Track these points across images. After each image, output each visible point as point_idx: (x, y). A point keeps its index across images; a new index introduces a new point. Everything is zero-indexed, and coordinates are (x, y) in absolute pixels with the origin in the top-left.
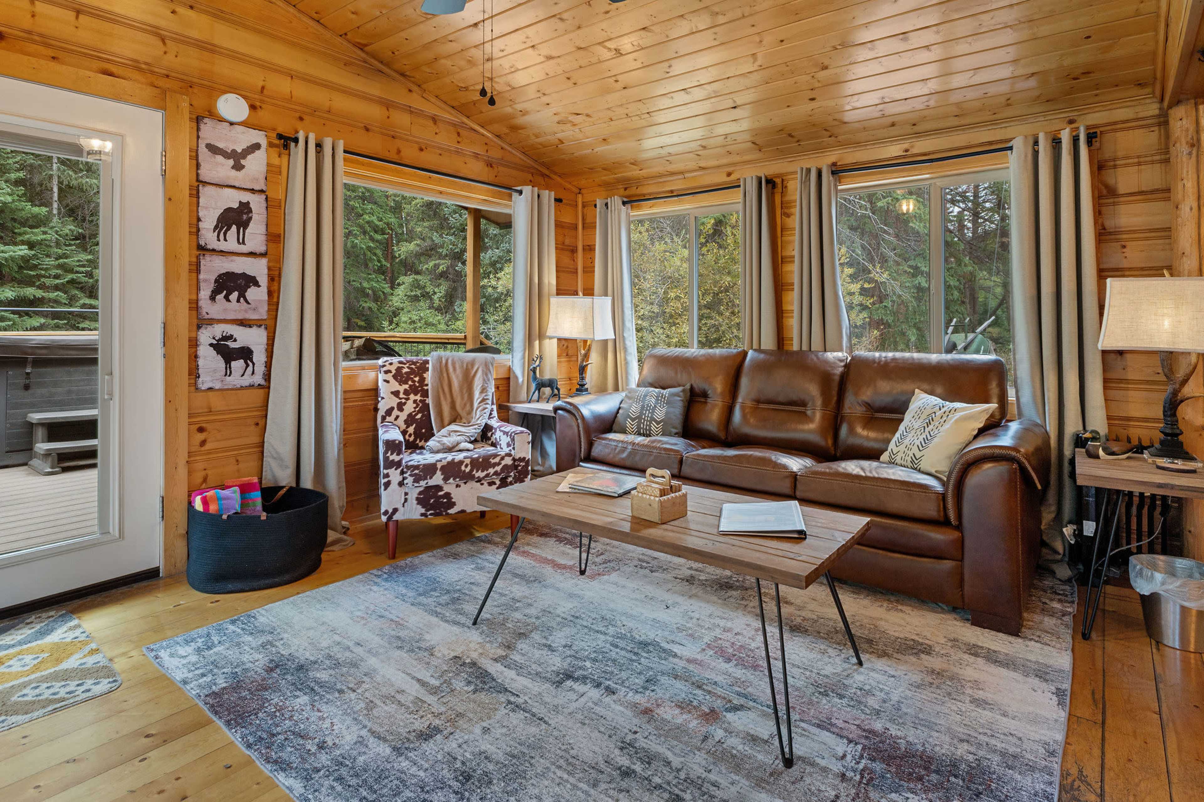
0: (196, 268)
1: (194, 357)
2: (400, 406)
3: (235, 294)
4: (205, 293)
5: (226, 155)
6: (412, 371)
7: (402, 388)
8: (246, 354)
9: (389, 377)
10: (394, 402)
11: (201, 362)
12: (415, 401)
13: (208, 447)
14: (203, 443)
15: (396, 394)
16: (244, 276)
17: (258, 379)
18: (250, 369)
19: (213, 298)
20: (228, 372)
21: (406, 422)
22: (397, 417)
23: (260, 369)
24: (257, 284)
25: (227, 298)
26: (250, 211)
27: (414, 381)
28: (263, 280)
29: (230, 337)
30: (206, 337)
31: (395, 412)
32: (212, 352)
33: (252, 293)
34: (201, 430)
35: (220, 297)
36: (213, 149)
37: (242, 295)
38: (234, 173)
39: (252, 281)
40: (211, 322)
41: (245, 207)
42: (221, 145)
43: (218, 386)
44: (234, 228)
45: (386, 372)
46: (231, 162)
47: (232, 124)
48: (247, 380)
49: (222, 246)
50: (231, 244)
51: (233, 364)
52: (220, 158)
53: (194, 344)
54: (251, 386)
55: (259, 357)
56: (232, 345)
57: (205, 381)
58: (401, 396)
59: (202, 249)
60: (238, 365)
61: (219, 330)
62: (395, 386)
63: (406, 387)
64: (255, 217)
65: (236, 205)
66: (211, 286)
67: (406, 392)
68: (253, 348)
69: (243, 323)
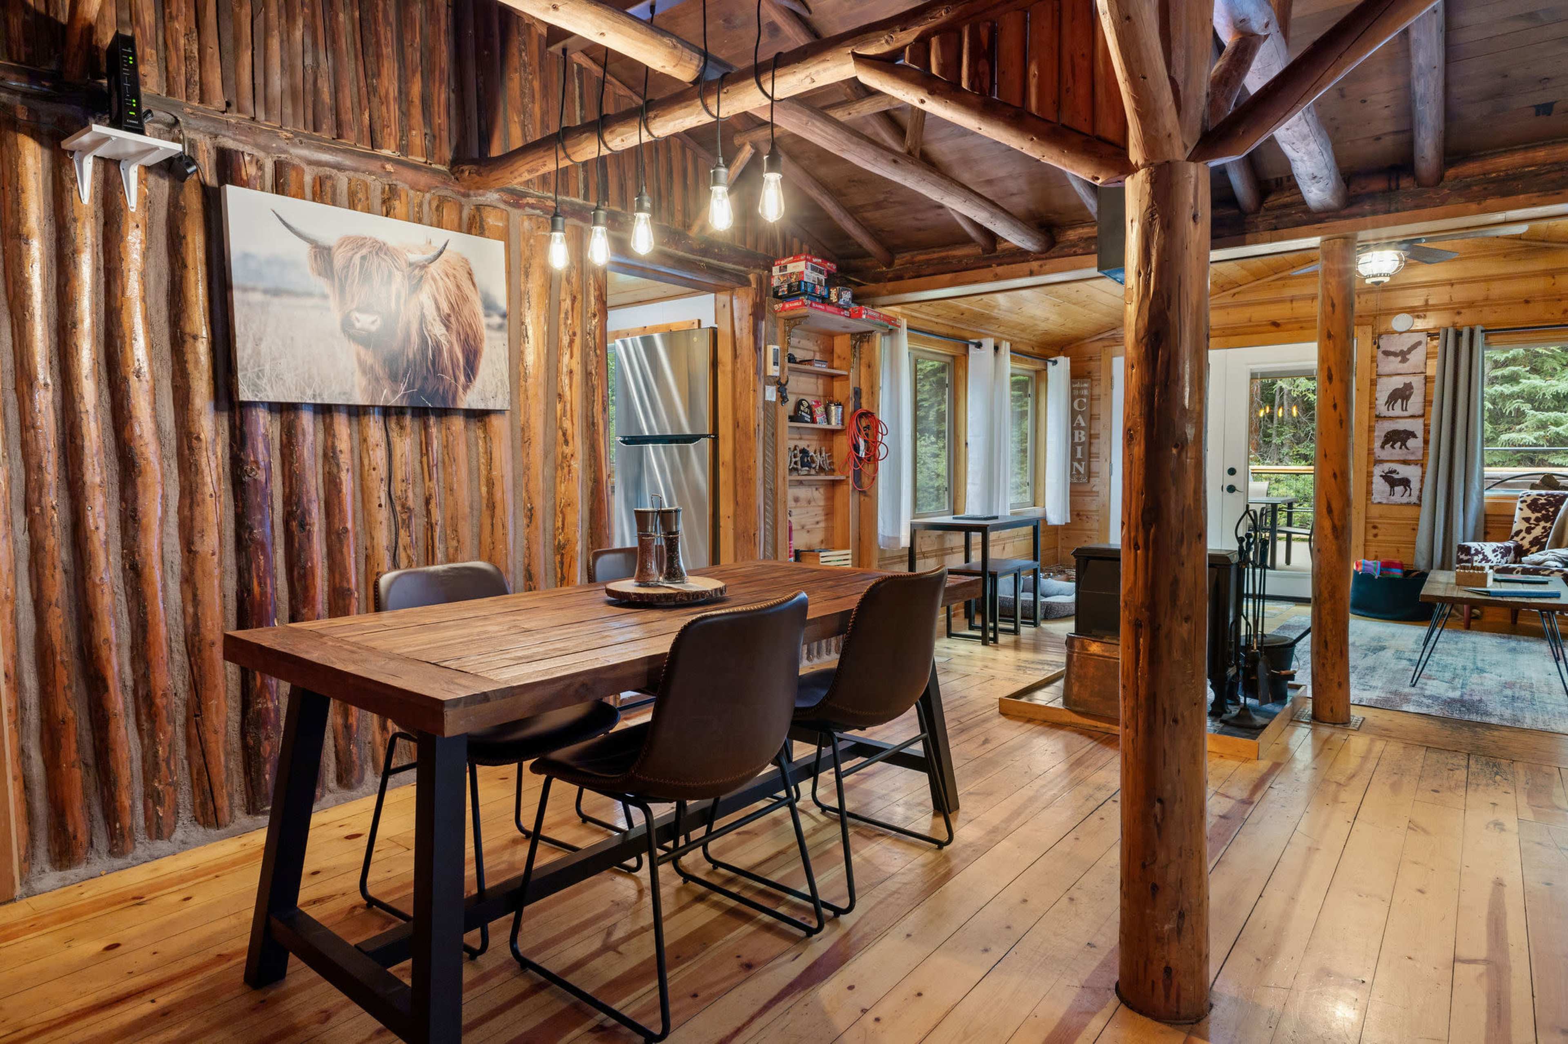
0: (1371, 429)
1: (1370, 483)
2: (1529, 531)
3: (1399, 444)
4: (1377, 444)
5: (1395, 354)
6: (1549, 503)
7: (1533, 516)
8: (1405, 482)
9: (1524, 506)
10: (1524, 526)
11: (1374, 486)
12: (1544, 528)
13: (1379, 538)
14: (1376, 535)
15: (1527, 520)
16: (1405, 431)
17: (1414, 499)
18: (1408, 492)
19: (1383, 447)
20: (1392, 493)
21: (1531, 543)
22: (1523, 538)
23: (1415, 493)
24: (1415, 436)
25: (1392, 446)
26: (1412, 388)
27: (1548, 511)
28: (1420, 434)
29: (1394, 471)
30: (1378, 471)
31: (1523, 534)
32: (1382, 481)
33: (1411, 443)
34: (1375, 527)
35: (1388, 446)
36: (1387, 353)
37: (1404, 444)
38: (1401, 365)
39: (1412, 435)
40: (1382, 462)
41: (1408, 387)
42: (1392, 350)
43: (1385, 501)
44: (1400, 401)
45: (1522, 502)
46: (1400, 358)
47: (1401, 333)
48: (1405, 500)
49: (1391, 413)
50: (1397, 411)
51: (1396, 488)
52: (1392, 358)
53: (1370, 475)
54: (1408, 504)
55: (1415, 485)
56: (1395, 476)
57: (1376, 498)
58: (1532, 521)
59: (1378, 417)
60: (1399, 489)
61: (1386, 467)
62: (1528, 513)
63: (1539, 515)
64: (1415, 391)
65: (1401, 386)
66: (1382, 439)
67: (1538, 520)
68: (1411, 479)
69: (1405, 462)
